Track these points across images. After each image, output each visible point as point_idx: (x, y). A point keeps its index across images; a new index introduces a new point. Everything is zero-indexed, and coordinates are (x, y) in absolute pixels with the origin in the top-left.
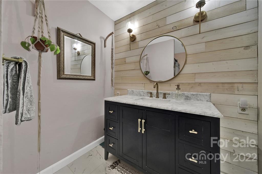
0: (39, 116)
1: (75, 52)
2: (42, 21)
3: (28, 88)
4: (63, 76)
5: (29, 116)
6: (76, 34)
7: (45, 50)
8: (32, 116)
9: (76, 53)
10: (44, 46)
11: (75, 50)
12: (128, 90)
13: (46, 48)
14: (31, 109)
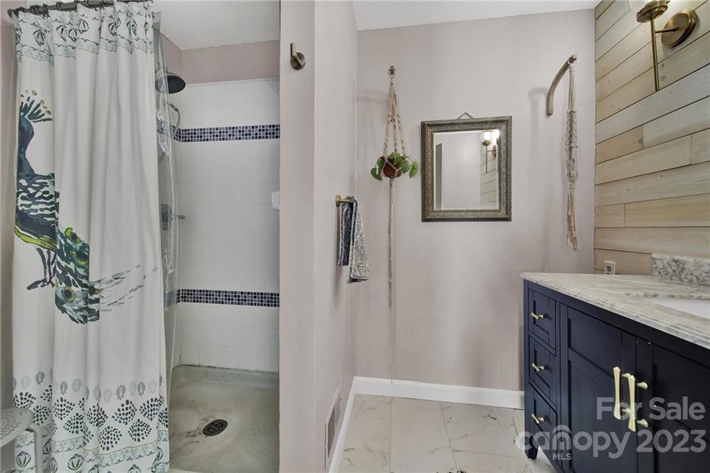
0: (390, 283)
1: (487, 151)
2: (395, 126)
3: (359, 236)
4: (431, 215)
5: (358, 274)
6: (458, 119)
7: (396, 174)
8: (363, 275)
9: (490, 154)
10: (395, 168)
11: (487, 145)
12: (654, 256)
13: (397, 170)
14: (361, 265)
